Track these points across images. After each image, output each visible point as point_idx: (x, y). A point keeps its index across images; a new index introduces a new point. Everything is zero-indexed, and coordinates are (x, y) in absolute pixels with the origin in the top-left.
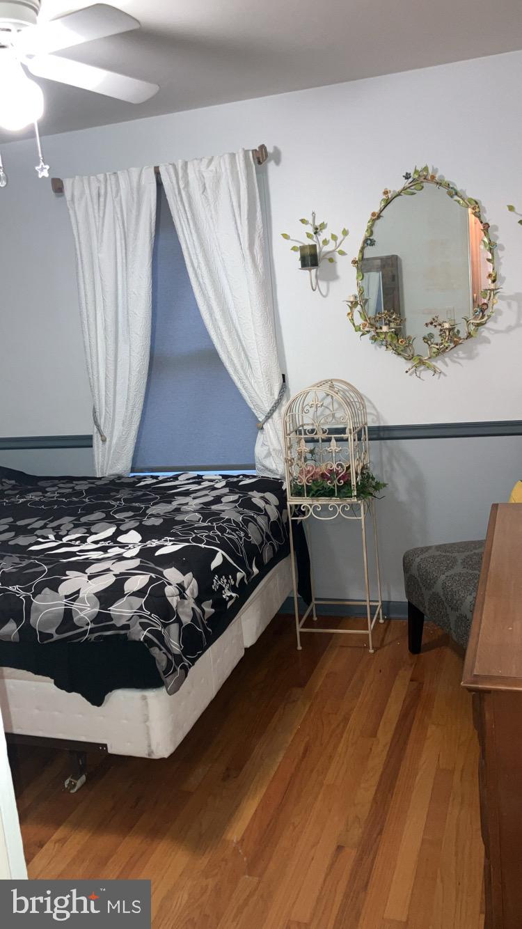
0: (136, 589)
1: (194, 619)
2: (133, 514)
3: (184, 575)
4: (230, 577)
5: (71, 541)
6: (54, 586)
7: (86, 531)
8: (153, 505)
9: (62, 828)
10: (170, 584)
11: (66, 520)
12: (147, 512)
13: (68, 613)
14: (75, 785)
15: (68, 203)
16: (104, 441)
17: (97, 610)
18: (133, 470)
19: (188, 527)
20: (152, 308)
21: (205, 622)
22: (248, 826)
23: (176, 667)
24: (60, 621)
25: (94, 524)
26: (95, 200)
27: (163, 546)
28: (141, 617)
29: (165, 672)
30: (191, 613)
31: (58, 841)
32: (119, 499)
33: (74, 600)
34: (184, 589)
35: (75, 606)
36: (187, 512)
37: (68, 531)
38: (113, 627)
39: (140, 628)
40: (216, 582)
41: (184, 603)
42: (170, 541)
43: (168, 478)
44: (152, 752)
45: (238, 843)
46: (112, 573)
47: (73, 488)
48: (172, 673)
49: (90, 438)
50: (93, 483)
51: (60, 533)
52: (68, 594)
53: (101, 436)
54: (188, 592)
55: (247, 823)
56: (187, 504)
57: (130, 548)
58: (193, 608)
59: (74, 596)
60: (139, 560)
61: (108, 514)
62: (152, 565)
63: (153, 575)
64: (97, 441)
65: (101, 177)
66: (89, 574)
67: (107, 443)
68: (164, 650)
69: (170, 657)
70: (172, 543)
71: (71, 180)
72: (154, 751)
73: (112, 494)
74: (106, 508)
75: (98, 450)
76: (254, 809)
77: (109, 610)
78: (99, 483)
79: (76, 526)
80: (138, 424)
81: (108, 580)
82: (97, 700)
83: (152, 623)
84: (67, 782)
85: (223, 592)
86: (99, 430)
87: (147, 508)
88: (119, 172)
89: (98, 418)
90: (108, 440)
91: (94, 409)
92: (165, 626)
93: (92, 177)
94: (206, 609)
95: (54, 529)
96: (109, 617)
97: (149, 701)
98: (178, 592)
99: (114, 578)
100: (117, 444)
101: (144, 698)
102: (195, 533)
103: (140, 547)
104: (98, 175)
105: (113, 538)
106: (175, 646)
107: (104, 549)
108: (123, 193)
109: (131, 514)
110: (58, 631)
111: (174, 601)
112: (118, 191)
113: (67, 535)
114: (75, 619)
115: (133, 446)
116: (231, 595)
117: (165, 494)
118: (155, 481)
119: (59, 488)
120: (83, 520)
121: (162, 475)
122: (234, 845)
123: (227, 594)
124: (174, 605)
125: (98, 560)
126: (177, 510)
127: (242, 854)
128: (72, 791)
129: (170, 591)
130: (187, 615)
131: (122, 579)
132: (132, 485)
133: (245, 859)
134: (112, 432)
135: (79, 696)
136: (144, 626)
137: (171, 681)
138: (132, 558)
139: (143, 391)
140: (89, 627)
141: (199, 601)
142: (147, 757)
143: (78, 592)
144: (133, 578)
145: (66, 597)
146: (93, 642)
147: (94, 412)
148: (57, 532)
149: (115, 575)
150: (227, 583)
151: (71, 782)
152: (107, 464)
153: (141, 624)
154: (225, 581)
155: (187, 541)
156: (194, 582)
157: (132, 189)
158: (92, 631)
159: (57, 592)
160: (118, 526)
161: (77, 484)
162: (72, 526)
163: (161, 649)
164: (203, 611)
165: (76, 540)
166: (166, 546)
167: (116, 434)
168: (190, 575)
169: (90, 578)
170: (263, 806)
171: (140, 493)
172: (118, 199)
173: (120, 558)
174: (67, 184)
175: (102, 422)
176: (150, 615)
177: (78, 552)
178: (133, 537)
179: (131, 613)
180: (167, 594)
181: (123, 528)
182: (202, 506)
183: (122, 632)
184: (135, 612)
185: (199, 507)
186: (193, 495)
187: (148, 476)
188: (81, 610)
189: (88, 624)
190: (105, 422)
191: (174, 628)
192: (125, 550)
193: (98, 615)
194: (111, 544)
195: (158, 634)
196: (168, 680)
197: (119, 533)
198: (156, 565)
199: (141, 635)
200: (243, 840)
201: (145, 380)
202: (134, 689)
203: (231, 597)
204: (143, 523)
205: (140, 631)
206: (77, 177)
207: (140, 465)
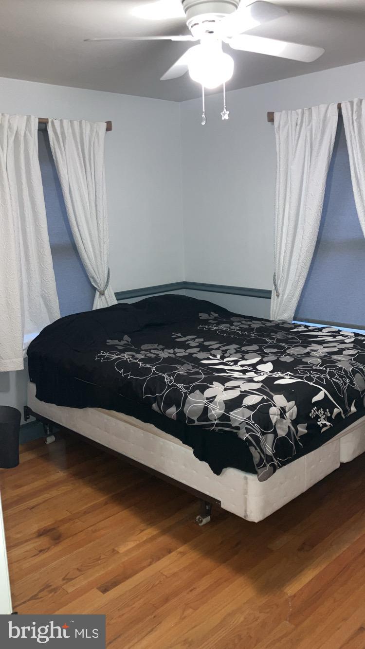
0: (250, 404)
1: (289, 434)
2: (277, 350)
3: (288, 402)
4: (328, 410)
5: (228, 361)
6: (203, 389)
7: (241, 356)
8: (294, 347)
9: (186, 545)
10: (275, 406)
11: (233, 347)
12: (287, 351)
13: (206, 409)
14: (201, 521)
15: (275, 129)
16: (278, 296)
17: (222, 412)
18: (295, 319)
19: (308, 367)
20: (323, 206)
21: (298, 438)
22: (302, 588)
23: (266, 463)
24: (201, 413)
25: (248, 353)
26: (294, 128)
27: (283, 378)
28: (247, 424)
29: (258, 465)
30: (287, 430)
31: (180, 553)
32: (274, 339)
33: (211, 402)
34: (285, 412)
35: (211, 406)
36: (313, 357)
37: (231, 354)
38: (229, 426)
39: (245, 431)
40: (313, 412)
41: (283, 421)
42: (290, 375)
43: (315, 329)
44: (247, 516)
45: (291, 597)
46: (240, 389)
47: (250, 325)
48: (263, 467)
49: (270, 292)
50: (264, 324)
51: (225, 355)
52: (209, 397)
53: (277, 292)
54: (287, 414)
55: (302, 586)
56: (316, 351)
57: (260, 375)
58: (289, 427)
59: (211, 399)
60: (261, 384)
61: (260, 347)
62: (268, 390)
63: (265, 397)
64: (273, 295)
65: (299, 111)
66: (225, 387)
67: (280, 297)
68: (259, 450)
69: (262, 456)
70: (290, 377)
71: (280, 113)
72: (248, 515)
73: (272, 334)
74: (261, 343)
75: (273, 302)
76: (311, 579)
77: (230, 414)
78: (268, 324)
79: (237, 352)
80: (302, 287)
81: (235, 394)
82: (217, 471)
83: (253, 429)
84: (198, 517)
85: (319, 420)
86: (276, 288)
87: (289, 348)
88: (313, 108)
89: (276, 281)
90: (280, 295)
91: (275, 273)
92: (263, 434)
93: (293, 111)
94: (300, 429)
95: (223, 351)
96: (228, 419)
97: (250, 482)
98: (279, 413)
99: (239, 393)
100: (286, 299)
101: (246, 479)
102: (310, 373)
103: (267, 376)
104: (297, 110)
105: (254, 366)
106: (269, 449)
107: (244, 372)
108: (314, 123)
109: (276, 350)
110: (198, 420)
111: (274, 419)
112: (310, 121)
113: (229, 357)
114: (209, 414)
115: (297, 302)
116: (325, 424)
117: (306, 340)
118: (306, 329)
119: (242, 324)
120: (244, 349)
121: (312, 325)
122: (287, 597)
123: (322, 421)
124: (274, 421)
125: (236, 379)
126: (308, 354)
127: (290, 605)
128: (200, 525)
129: (273, 410)
130: (283, 430)
131: (244, 394)
132: (288, 330)
133: (291, 609)
134: (284, 290)
135: (207, 464)
136: (248, 430)
137: (262, 472)
138: (258, 382)
139: (309, 264)
140: (216, 422)
141: (295, 423)
142: (243, 518)
143: (214, 397)
144: (251, 396)
145: (207, 399)
146: (217, 432)
147: (275, 276)
148: (224, 354)
149: (241, 392)
150: (324, 414)
151: (200, 518)
152: (278, 312)
153: (247, 429)
154: (323, 412)
155: (301, 378)
156: (295, 408)
157: (320, 120)
158: (217, 425)
159: (203, 394)
160: (263, 357)
161: (253, 323)
162: (235, 351)
163: (256, 449)
164: (297, 431)
165: (231, 361)
166: (285, 378)
167: (287, 292)
168: (293, 403)
169: (225, 389)
170: (318, 578)
171: (290, 337)
172: (309, 127)
173: (251, 380)
174: (277, 116)
175: (278, 282)
176: (254, 425)
177: (228, 370)
178: (268, 367)
179: (242, 419)
180: (270, 412)
181: (265, 359)
182: (326, 354)
183: (235, 431)
184: (245, 420)
185: (324, 355)
186: (324, 345)
187: (302, 325)
188: (214, 409)
189: (215, 420)
190: (280, 283)
191: (270, 437)
192: (256, 375)
193: (222, 416)
194: (251, 369)
195: (256, 439)
196: (259, 471)
197: (261, 362)
198: (270, 391)
199: (245, 436)
200: (294, 596)
201: (311, 257)
202: (240, 470)
203: (325, 425)
204: (280, 359)
205: (244, 433)
206: (284, 112)
207: (300, 316)
